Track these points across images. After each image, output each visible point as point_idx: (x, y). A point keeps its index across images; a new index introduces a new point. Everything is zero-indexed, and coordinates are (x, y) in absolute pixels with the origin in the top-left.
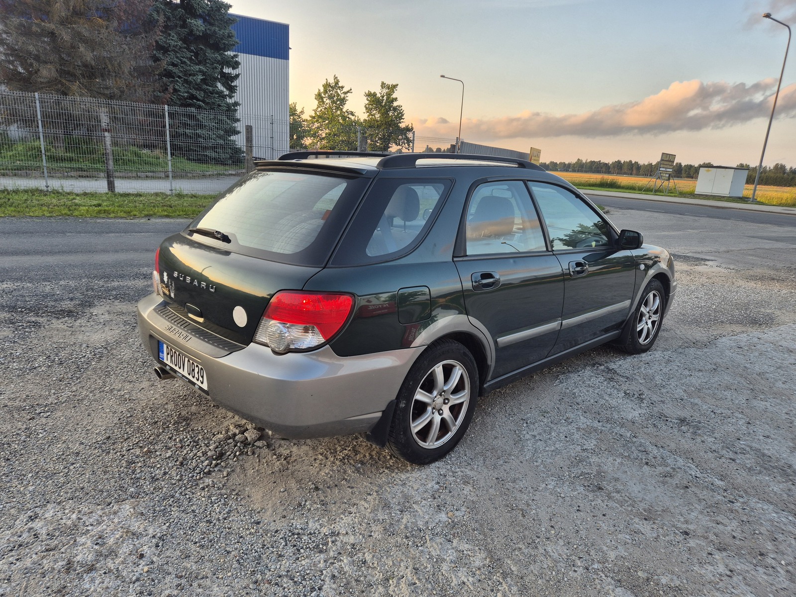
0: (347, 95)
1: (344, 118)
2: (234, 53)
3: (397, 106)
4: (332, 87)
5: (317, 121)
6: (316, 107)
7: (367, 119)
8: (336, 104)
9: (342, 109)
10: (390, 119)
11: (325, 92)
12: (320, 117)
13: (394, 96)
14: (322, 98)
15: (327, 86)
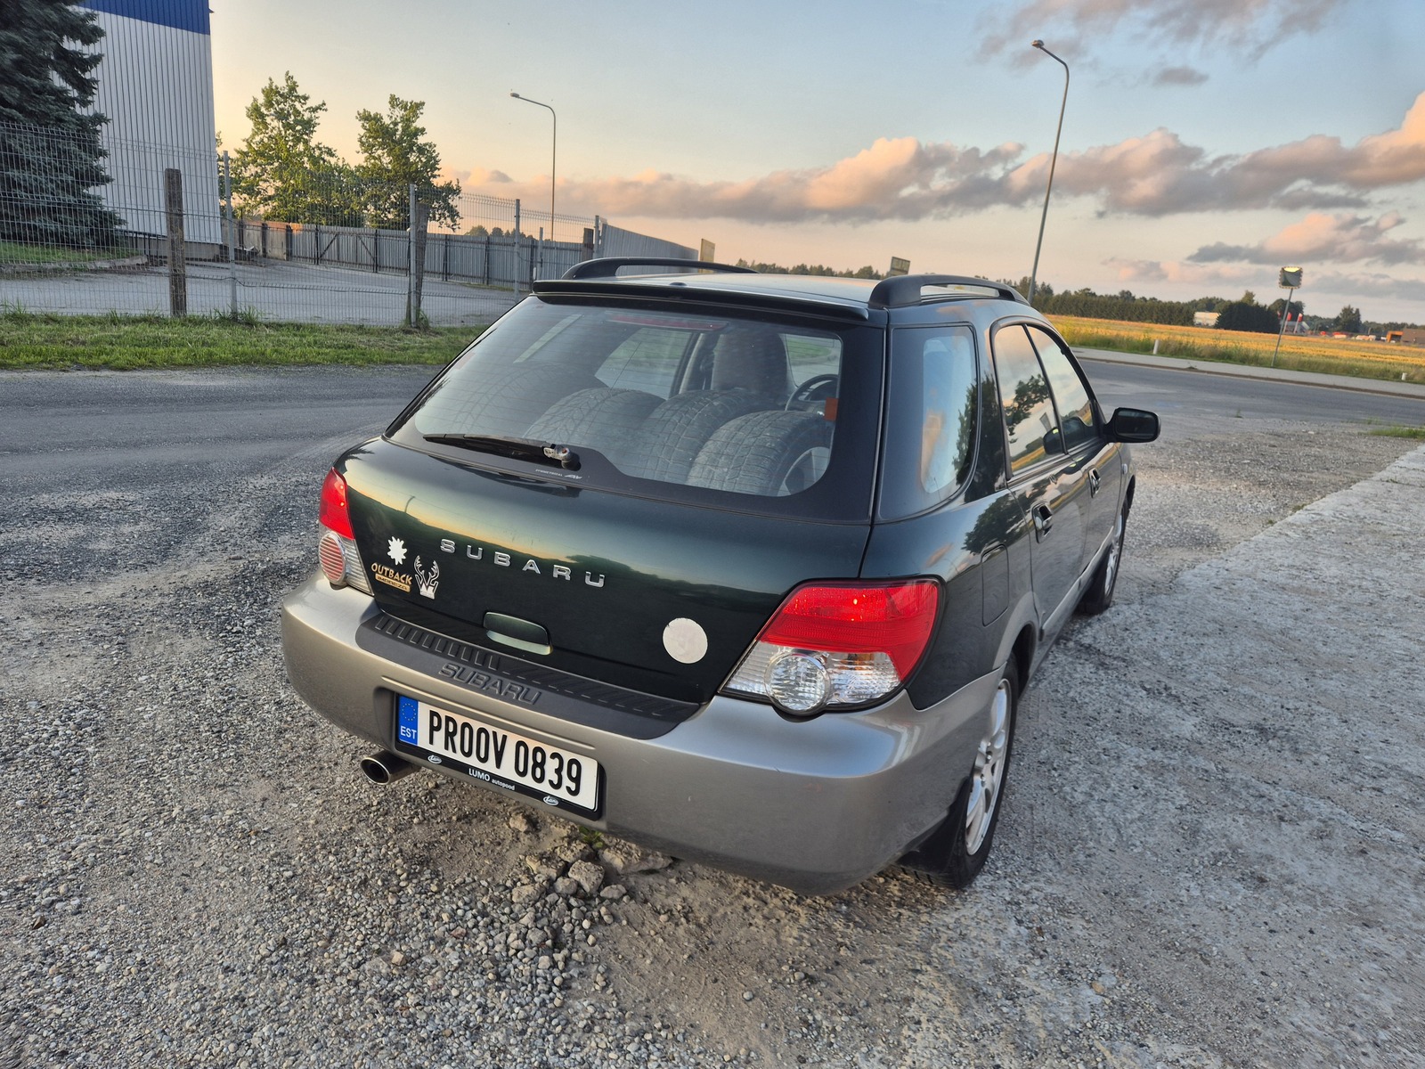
0: (317, 115)
1: (315, 161)
2: (89, 10)
3: (425, 145)
4: (282, 96)
5: (254, 162)
6: (251, 133)
7: (365, 165)
8: (293, 129)
9: (306, 142)
10: (413, 169)
11: (269, 104)
12: (261, 154)
13: (418, 124)
14: (262, 116)
15: (271, 93)
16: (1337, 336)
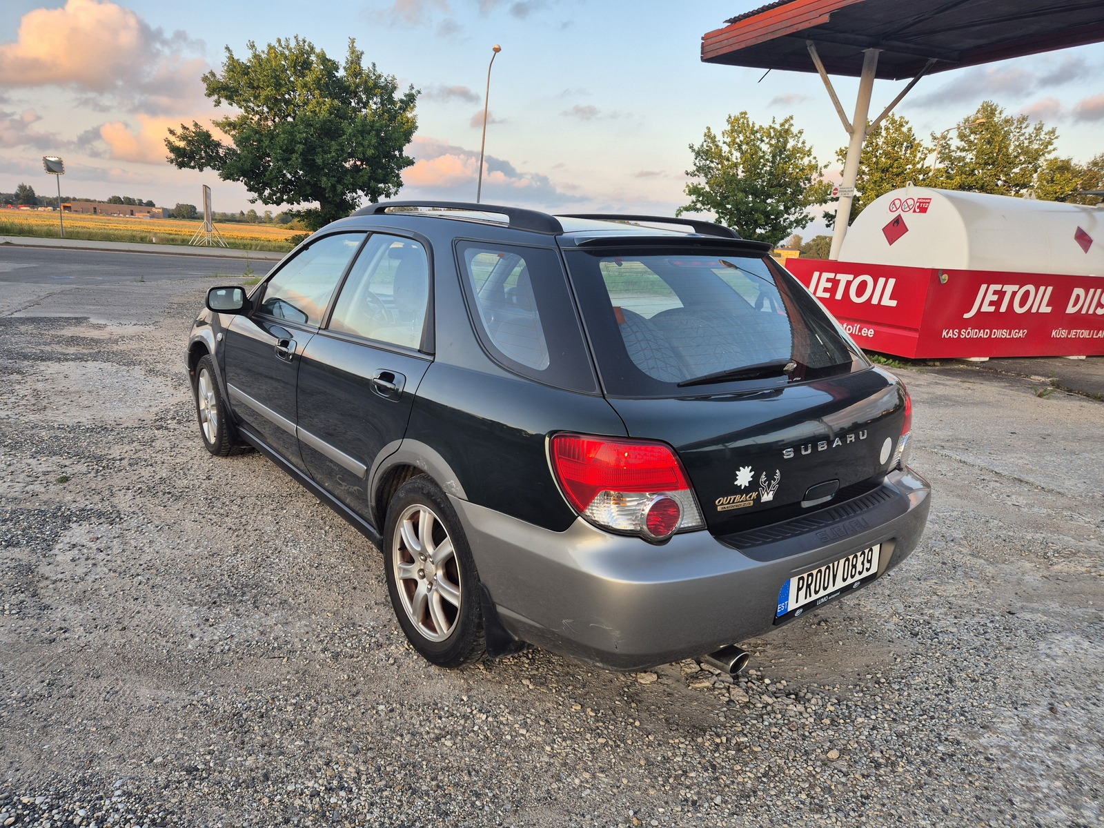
16: (22, 208)
